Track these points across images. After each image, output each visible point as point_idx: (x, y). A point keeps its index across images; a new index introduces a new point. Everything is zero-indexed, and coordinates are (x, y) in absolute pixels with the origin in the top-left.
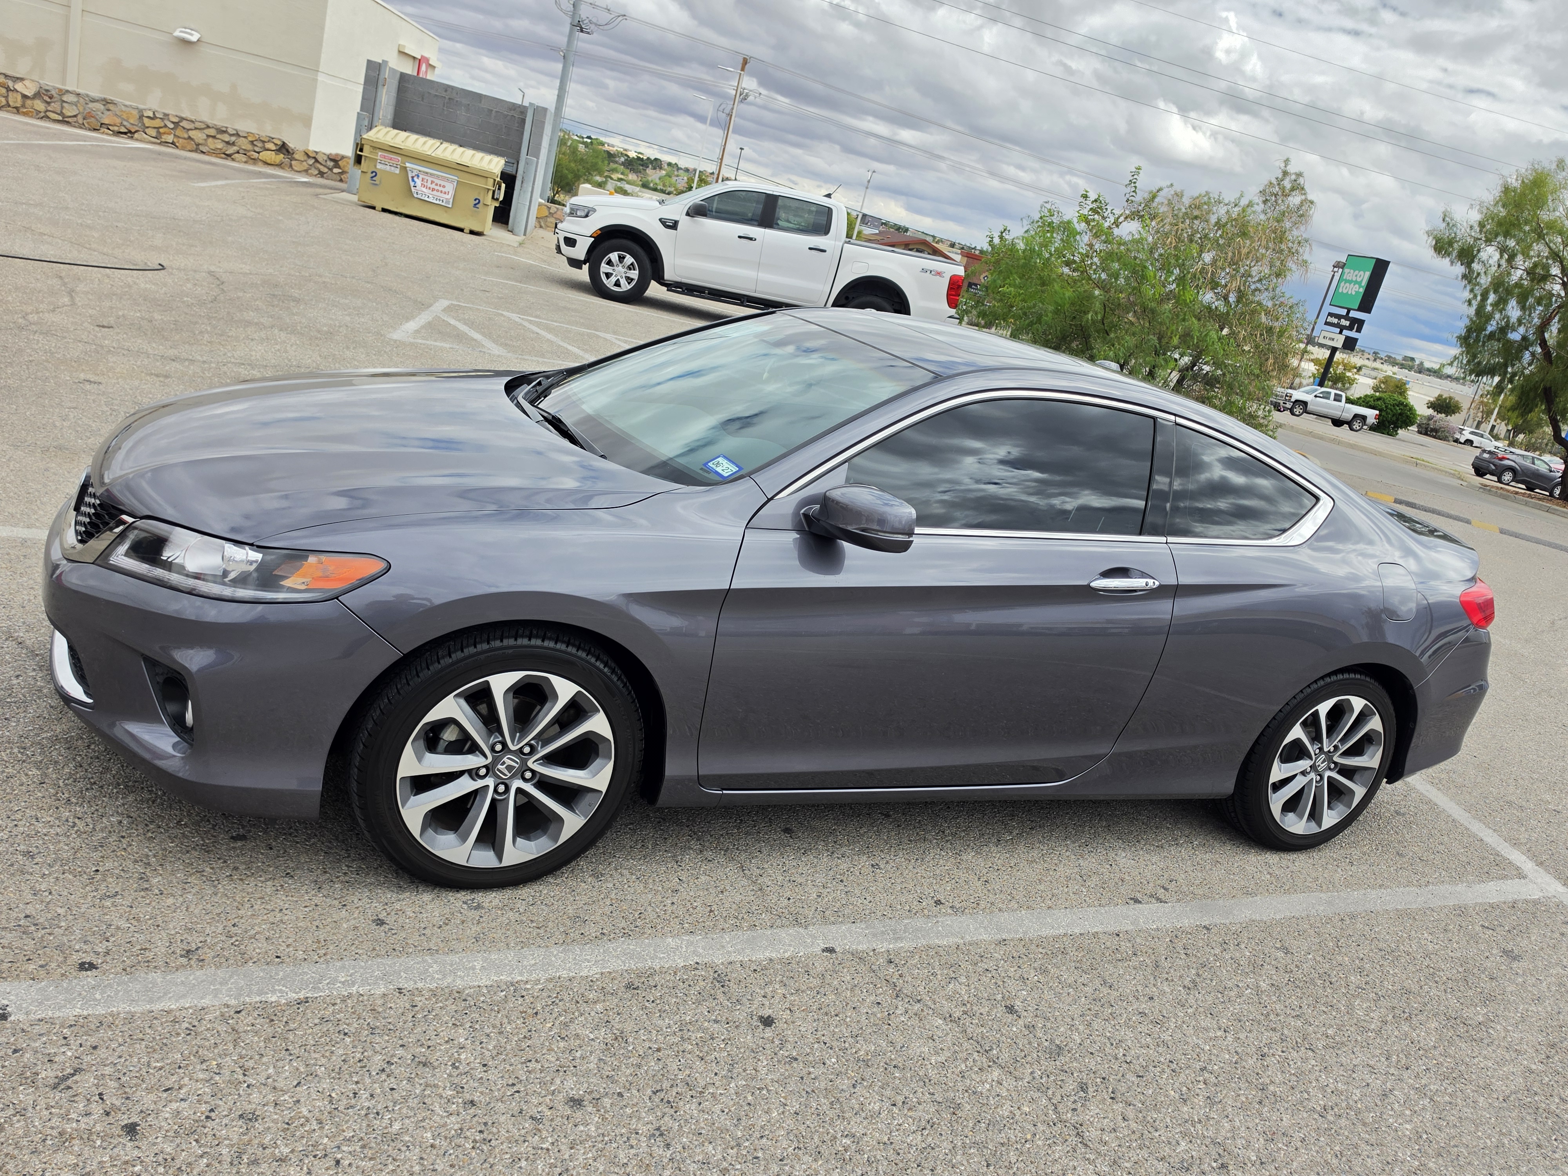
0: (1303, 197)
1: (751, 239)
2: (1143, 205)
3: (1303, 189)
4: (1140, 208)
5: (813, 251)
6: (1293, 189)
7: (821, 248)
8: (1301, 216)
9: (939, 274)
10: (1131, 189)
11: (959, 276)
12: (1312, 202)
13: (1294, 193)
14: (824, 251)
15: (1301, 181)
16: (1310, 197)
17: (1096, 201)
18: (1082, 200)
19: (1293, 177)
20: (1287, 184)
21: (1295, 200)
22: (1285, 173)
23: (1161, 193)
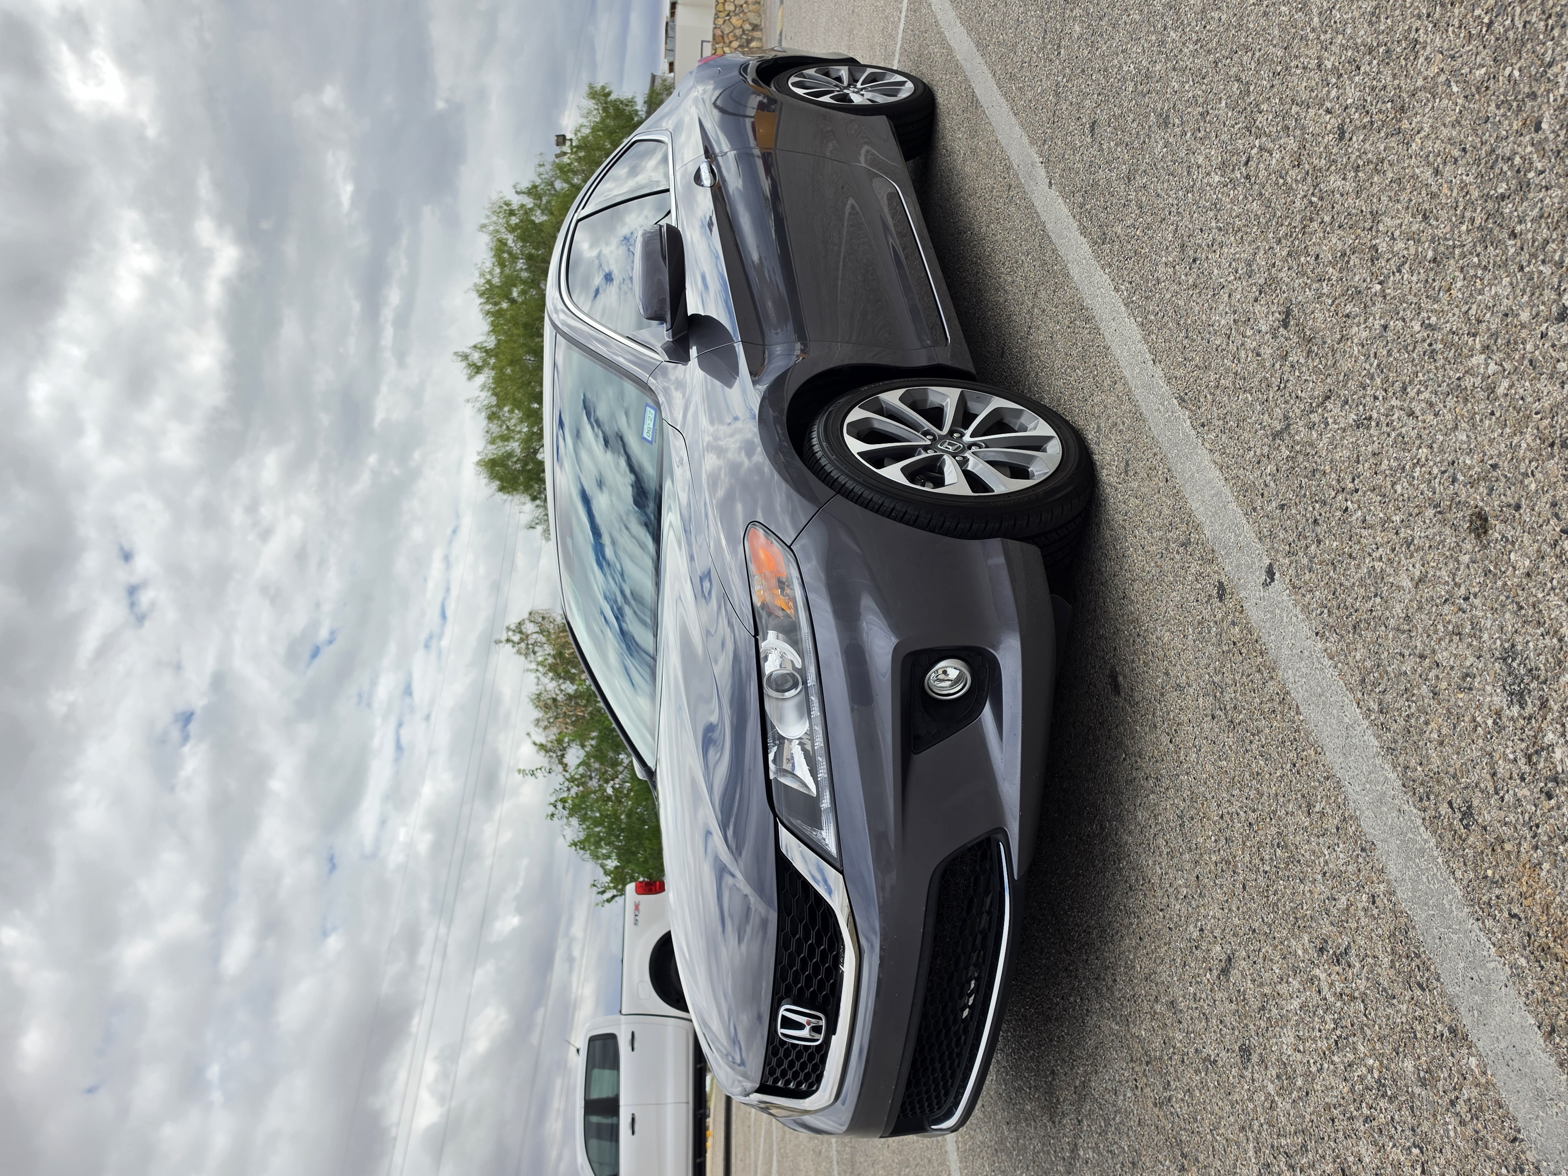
0: (527, 621)
1: (633, 1120)
2: (551, 754)
3: (520, 623)
4: (554, 755)
5: (636, 1046)
6: (521, 632)
7: (630, 1037)
8: (543, 618)
9: (637, 907)
10: (539, 774)
11: (636, 886)
12: (530, 614)
13: (524, 630)
14: (633, 1034)
15: (513, 627)
16: (526, 616)
17: (555, 806)
18: (555, 818)
19: (510, 633)
20: (516, 638)
21: (530, 628)
22: (508, 641)
23: (538, 742)
